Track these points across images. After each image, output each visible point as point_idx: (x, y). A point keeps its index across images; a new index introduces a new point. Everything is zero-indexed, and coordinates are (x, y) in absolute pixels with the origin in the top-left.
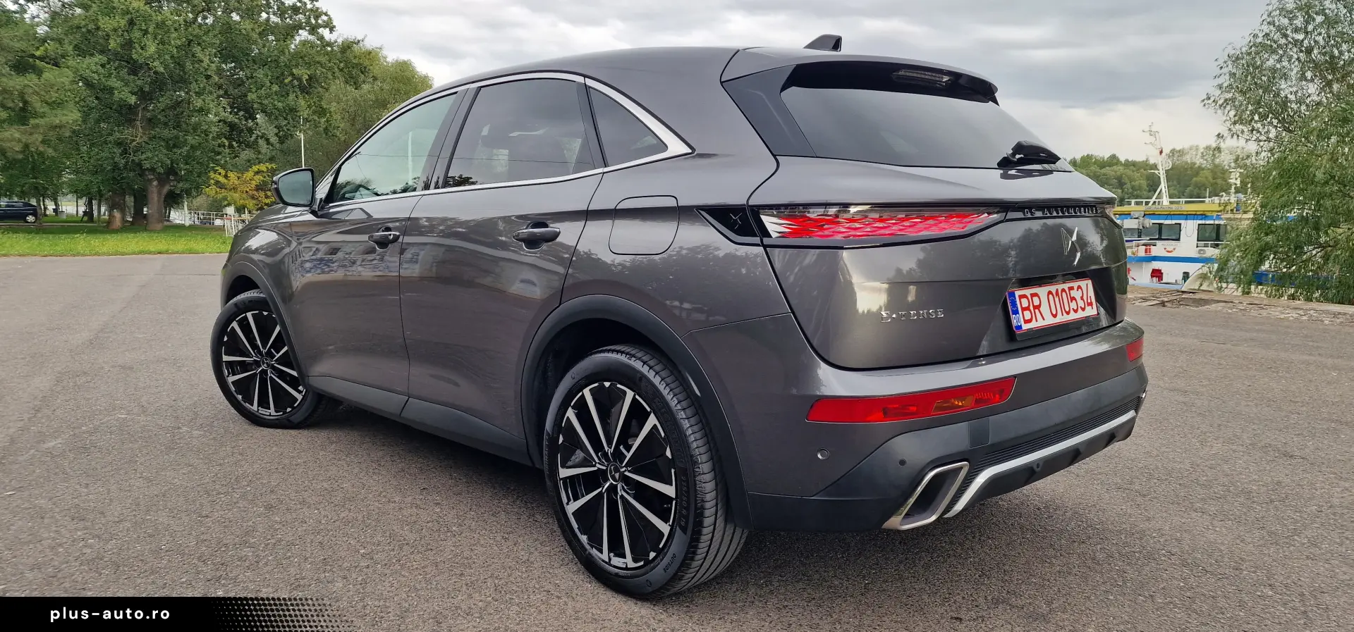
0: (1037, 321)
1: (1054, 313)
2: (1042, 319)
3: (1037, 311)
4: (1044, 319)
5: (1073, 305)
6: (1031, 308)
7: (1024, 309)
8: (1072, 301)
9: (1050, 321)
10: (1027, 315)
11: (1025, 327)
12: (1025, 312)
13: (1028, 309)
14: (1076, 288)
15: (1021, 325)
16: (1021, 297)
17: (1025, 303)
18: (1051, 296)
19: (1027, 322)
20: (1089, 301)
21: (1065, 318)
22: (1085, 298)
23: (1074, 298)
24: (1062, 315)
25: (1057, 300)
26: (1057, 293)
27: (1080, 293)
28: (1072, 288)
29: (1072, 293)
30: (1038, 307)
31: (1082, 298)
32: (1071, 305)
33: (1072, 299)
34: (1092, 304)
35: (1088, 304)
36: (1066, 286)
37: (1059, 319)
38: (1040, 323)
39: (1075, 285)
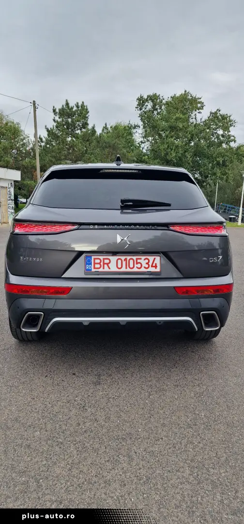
0: (103, 269)
1: (119, 267)
2: (108, 268)
3: (105, 265)
5: (139, 265)
6: (102, 264)
7: (95, 264)
9: (114, 270)
10: (97, 266)
11: (94, 270)
13: (99, 264)
15: (92, 269)
16: (95, 259)
17: (97, 261)
18: (119, 261)
19: (95, 268)
20: (154, 265)
21: (129, 270)
22: (150, 264)
23: (139, 263)
24: (126, 268)
25: (124, 263)
26: (126, 260)
27: (147, 261)
28: (141, 259)
29: (139, 261)
30: (107, 264)
31: (147, 263)
32: (136, 266)
33: (137, 263)
34: (156, 267)
35: (152, 266)
36: (135, 258)
37: (123, 269)
38: (106, 269)
39: (143, 258)
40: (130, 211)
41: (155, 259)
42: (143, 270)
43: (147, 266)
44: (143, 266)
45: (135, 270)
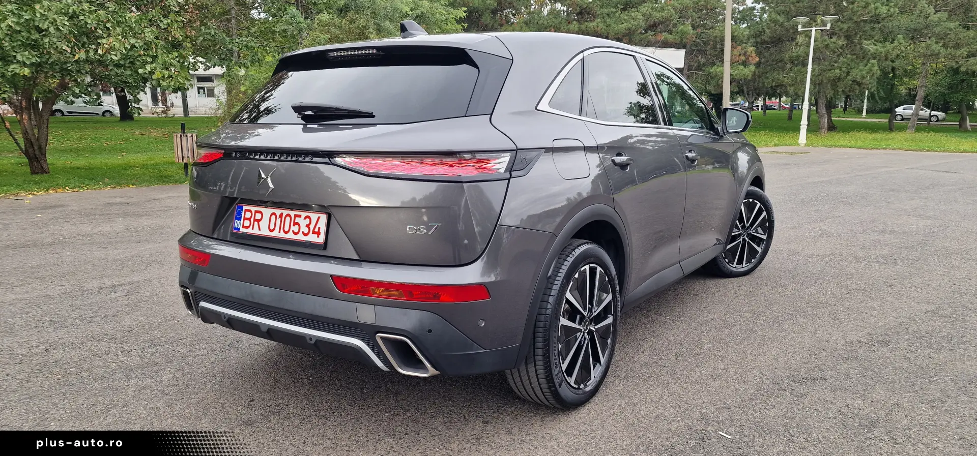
0: (253, 229)
1: (272, 228)
2: (258, 229)
3: (256, 223)
4: (260, 230)
5: (296, 229)
6: (252, 220)
7: (245, 219)
8: (294, 225)
9: (265, 232)
10: (247, 223)
11: (242, 230)
12: (245, 221)
13: (249, 219)
14: (303, 217)
15: (239, 228)
16: (246, 210)
17: (248, 215)
18: (273, 217)
19: (244, 227)
20: (316, 230)
21: (282, 235)
22: (312, 227)
23: (298, 224)
24: (280, 232)
25: (279, 220)
26: (281, 216)
27: (307, 221)
28: (300, 216)
29: (298, 220)
30: (259, 221)
31: (308, 226)
32: (293, 228)
33: (295, 224)
34: (318, 233)
35: (314, 232)
36: (292, 213)
37: (276, 234)
38: (256, 231)
39: (304, 214)
40: (316, 126)
41: (319, 218)
42: (300, 237)
43: (306, 231)
44: (302, 230)
45: (290, 236)
